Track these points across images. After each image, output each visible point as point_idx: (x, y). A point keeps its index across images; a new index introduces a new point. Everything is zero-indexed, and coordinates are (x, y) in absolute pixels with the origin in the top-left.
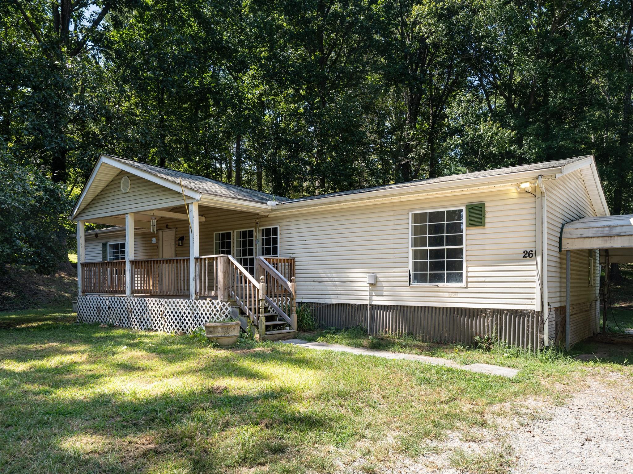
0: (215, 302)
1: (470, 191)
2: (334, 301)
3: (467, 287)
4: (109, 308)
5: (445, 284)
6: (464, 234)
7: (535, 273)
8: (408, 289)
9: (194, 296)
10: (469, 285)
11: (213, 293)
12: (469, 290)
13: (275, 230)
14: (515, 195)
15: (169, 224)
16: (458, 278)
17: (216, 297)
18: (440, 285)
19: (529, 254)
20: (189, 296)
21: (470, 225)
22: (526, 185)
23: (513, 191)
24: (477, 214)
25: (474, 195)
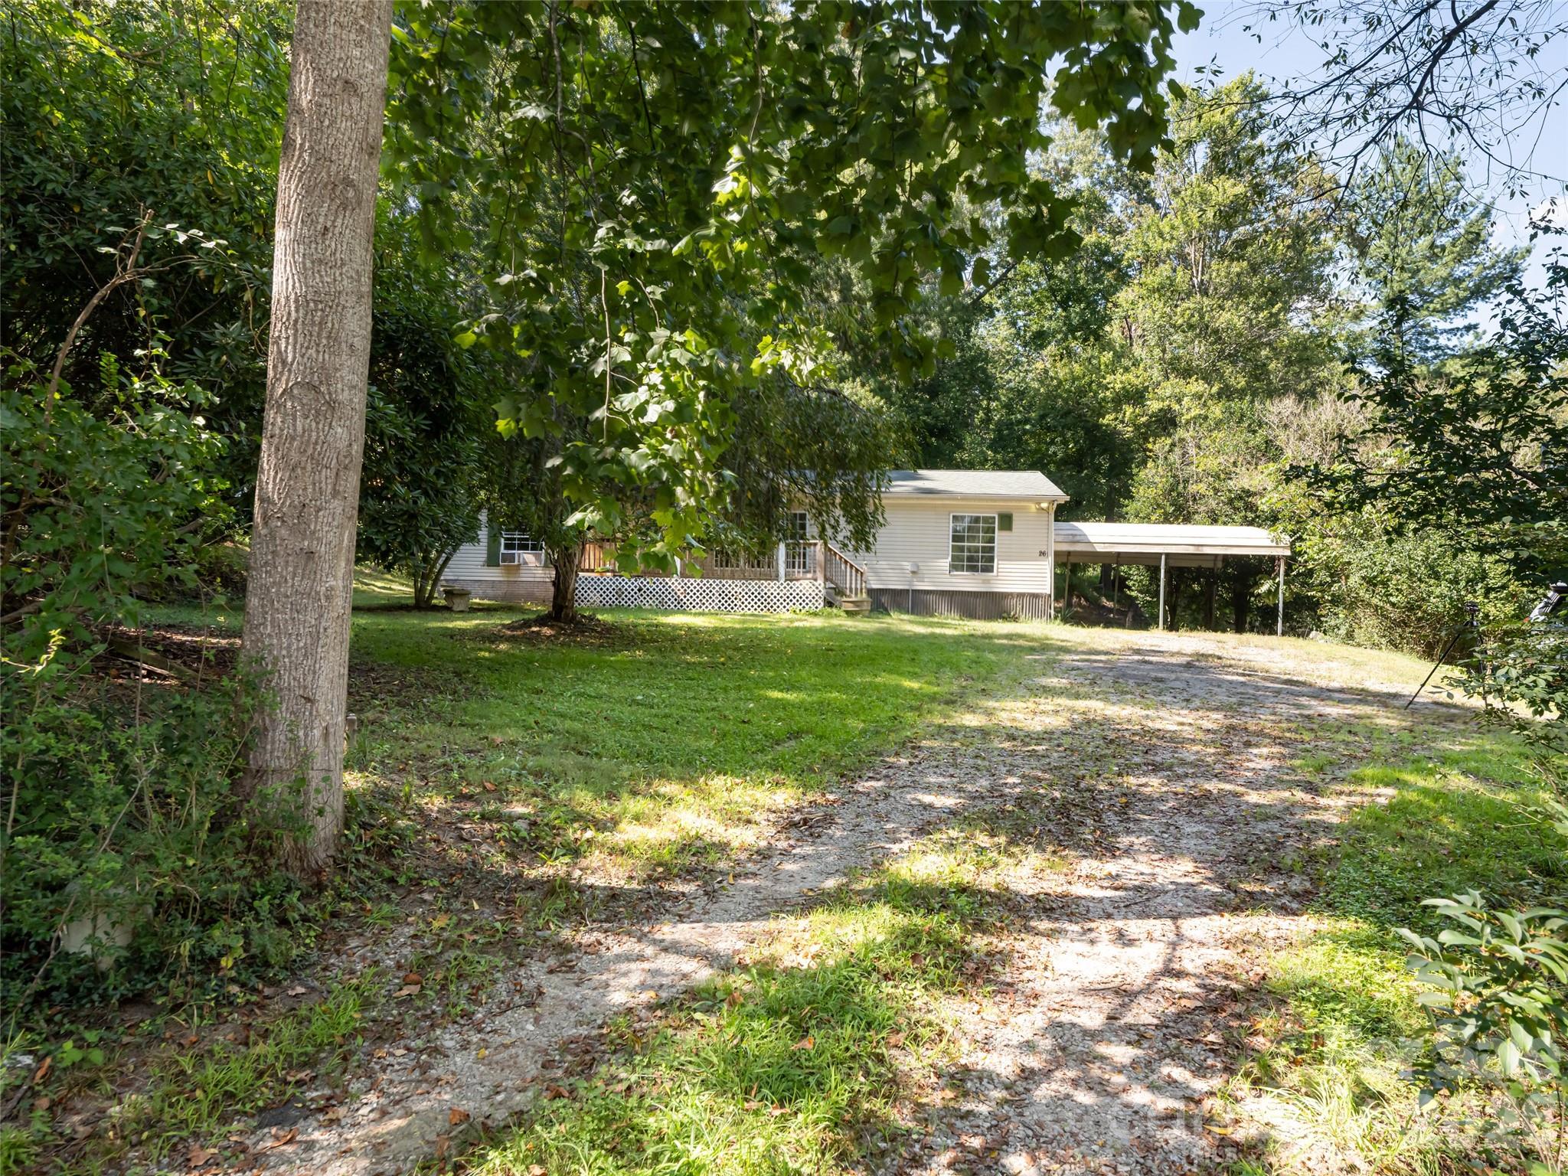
3: (997, 576)
5: (979, 574)
6: (996, 535)
7: (1047, 567)
8: (948, 576)
9: (783, 578)
10: (1000, 574)
11: (810, 575)
12: (999, 578)
14: (1034, 510)
16: (988, 569)
17: (815, 579)
19: (1042, 554)
20: (777, 578)
21: (1001, 528)
22: (1044, 505)
23: (1033, 507)
24: (1006, 521)
25: (1005, 507)
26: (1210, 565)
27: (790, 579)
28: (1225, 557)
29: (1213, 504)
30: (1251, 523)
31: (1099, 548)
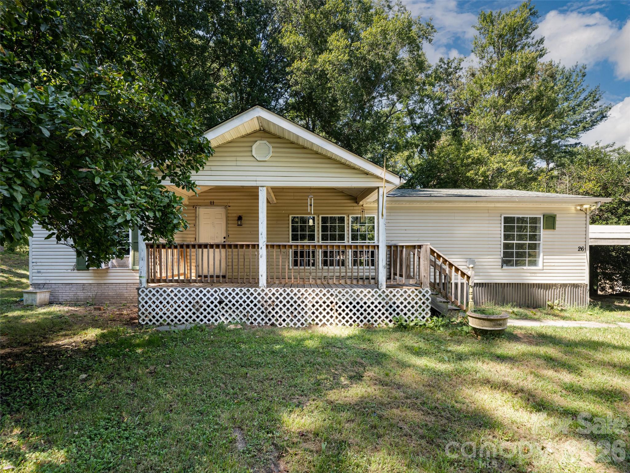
1: (545, 205)
3: (543, 270)
4: (221, 302)
5: (527, 267)
6: (541, 234)
7: (585, 261)
8: (500, 271)
10: (545, 268)
12: (544, 271)
14: (574, 211)
15: (215, 201)
16: (533, 263)
18: (524, 268)
19: (581, 249)
20: (378, 285)
21: (545, 228)
23: (573, 209)
24: (550, 221)
25: (549, 209)
27: (391, 285)
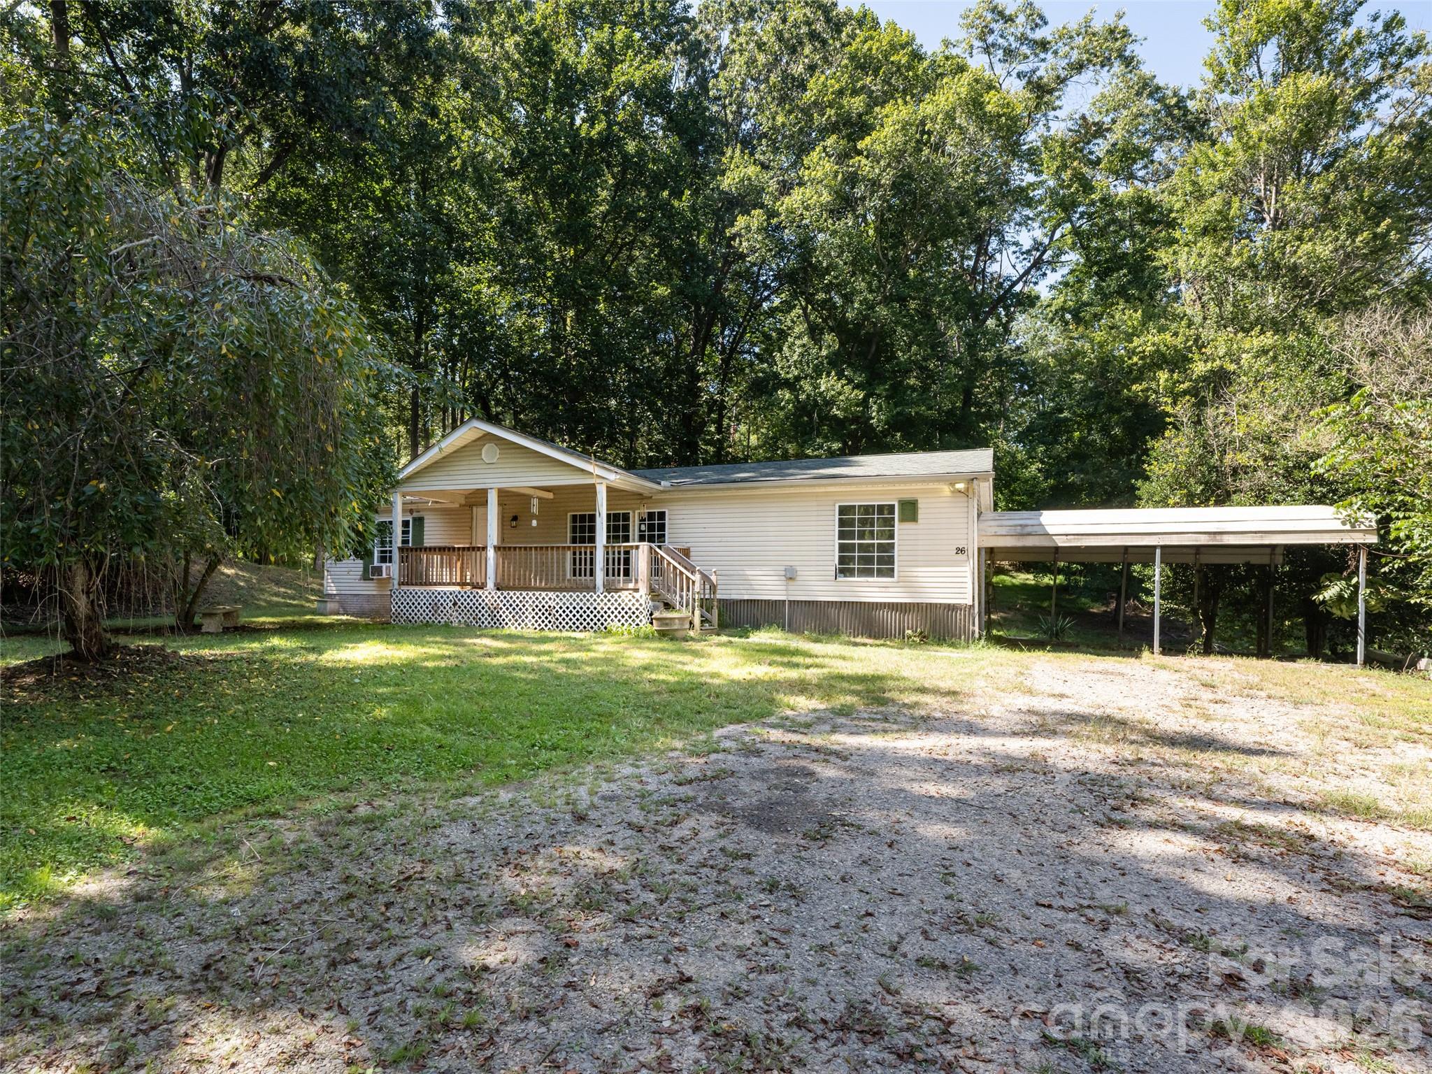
0: (637, 595)
1: (901, 487)
2: (746, 597)
3: (899, 582)
4: (455, 604)
5: (875, 579)
6: (896, 528)
7: (967, 569)
8: (833, 583)
9: (602, 589)
10: (902, 579)
11: (631, 586)
12: (901, 584)
13: (662, 515)
14: (948, 494)
16: (889, 572)
17: (636, 590)
18: (871, 579)
19: (960, 551)
20: (593, 589)
21: (902, 520)
22: (960, 486)
23: (946, 490)
24: (910, 510)
25: (907, 492)
26: (1265, 560)
27: (609, 589)
28: (1289, 549)
29: (1262, 476)
30: (1321, 500)
31: (1062, 542)
